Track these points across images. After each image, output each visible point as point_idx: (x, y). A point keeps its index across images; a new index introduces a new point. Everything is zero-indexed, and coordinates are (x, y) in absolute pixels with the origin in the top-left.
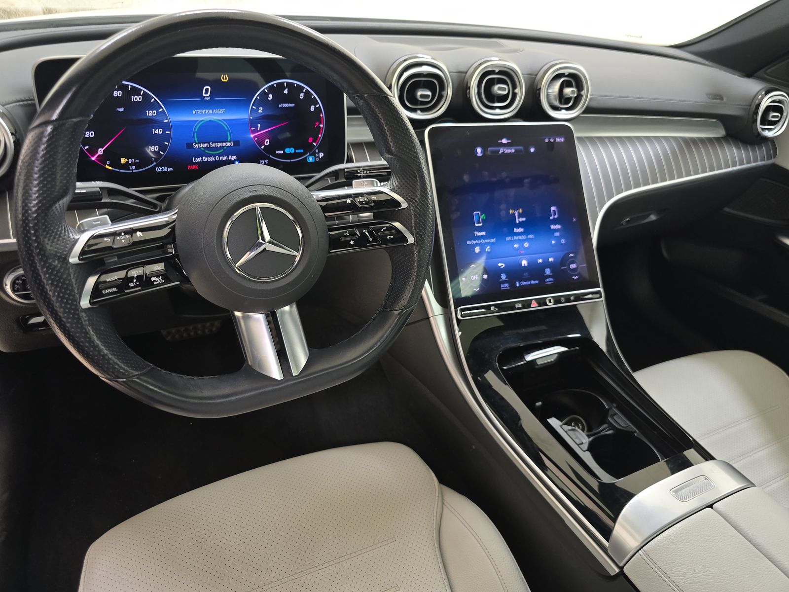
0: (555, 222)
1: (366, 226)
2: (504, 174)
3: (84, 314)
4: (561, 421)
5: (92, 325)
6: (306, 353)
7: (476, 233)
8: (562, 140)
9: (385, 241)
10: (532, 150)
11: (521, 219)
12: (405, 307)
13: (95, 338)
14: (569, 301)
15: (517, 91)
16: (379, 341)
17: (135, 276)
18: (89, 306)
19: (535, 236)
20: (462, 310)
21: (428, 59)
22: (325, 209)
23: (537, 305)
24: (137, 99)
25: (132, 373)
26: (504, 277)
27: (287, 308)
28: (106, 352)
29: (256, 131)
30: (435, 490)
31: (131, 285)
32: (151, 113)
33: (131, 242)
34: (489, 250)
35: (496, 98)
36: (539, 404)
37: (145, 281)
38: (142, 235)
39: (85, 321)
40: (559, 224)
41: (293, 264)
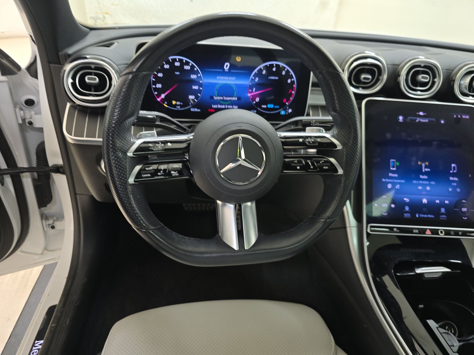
0: (454, 175)
1: (310, 158)
2: (418, 136)
3: (130, 187)
4: (437, 323)
5: (133, 194)
6: (256, 235)
7: (390, 174)
8: (468, 117)
9: (322, 170)
10: (442, 122)
11: (427, 170)
12: (329, 218)
13: (133, 202)
14: (458, 235)
15: (436, 80)
16: (306, 237)
17: (163, 169)
18: (133, 183)
19: (436, 183)
20: (372, 227)
21: (373, 54)
22: (284, 144)
23: (430, 234)
24: (187, 68)
25: (150, 227)
26: (407, 208)
27: (249, 204)
28: (138, 212)
29: (252, 92)
30: (332, 349)
31: (159, 174)
32: (193, 77)
33: (164, 148)
34: (399, 188)
35: (419, 84)
36: (421, 306)
37: (167, 173)
38: (171, 145)
39: (129, 191)
40: (456, 177)
41: (257, 176)
